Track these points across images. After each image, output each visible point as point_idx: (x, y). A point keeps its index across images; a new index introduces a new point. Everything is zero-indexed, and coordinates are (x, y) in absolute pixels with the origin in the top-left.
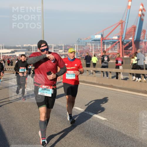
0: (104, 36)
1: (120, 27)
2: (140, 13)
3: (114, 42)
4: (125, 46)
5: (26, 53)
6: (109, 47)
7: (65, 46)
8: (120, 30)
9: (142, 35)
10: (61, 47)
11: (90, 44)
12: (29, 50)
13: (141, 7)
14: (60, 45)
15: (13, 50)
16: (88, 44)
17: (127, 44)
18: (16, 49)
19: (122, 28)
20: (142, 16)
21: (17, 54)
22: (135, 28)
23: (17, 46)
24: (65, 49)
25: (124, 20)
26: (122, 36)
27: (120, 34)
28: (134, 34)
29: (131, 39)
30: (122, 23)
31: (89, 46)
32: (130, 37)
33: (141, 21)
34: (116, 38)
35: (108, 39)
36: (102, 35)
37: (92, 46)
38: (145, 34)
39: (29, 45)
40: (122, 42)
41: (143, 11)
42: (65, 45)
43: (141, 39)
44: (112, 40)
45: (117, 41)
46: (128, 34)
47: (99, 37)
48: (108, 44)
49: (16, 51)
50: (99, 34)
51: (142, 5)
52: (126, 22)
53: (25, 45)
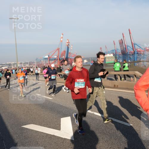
0: (50, 56)
1: (57, 51)
2: (67, 44)
3: (55, 59)
4: (61, 61)
5: (8, 67)
6: (52, 62)
7: (30, 63)
8: (58, 53)
9: (69, 55)
10: (27, 63)
11: (43, 61)
12: (10, 66)
13: (67, 41)
14: (27, 62)
15: (1, 66)
16: (41, 61)
17: (62, 60)
18: (3, 65)
19: (59, 52)
20: (68, 46)
21: (3, 68)
22: (65, 51)
23: (3, 64)
24: (30, 64)
25: (59, 48)
26: (59, 56)
27: (58, 55)
28: (65, 55)
29: (63, 57)
30: (58, 49)
31: (42, 62)
32: (63, 56)
33: (68, 48)
34: (56, 57)
35: (52, 58)
36: (49, 56)
37: (44, 61)
38: (70, 54)
39: (10, 63)
40: (59, 59)
41: (69, 43)
42: (30, 61)
43: (69, 57)
44: (54, 58)
45: (57, 59)
46: (62, 55)
47: (47, 57)
48: (52, 60)
49: (3, 66)
50: (47, 55)
51: (68, 40)
52: (61, 48)
53: (7, 63)
